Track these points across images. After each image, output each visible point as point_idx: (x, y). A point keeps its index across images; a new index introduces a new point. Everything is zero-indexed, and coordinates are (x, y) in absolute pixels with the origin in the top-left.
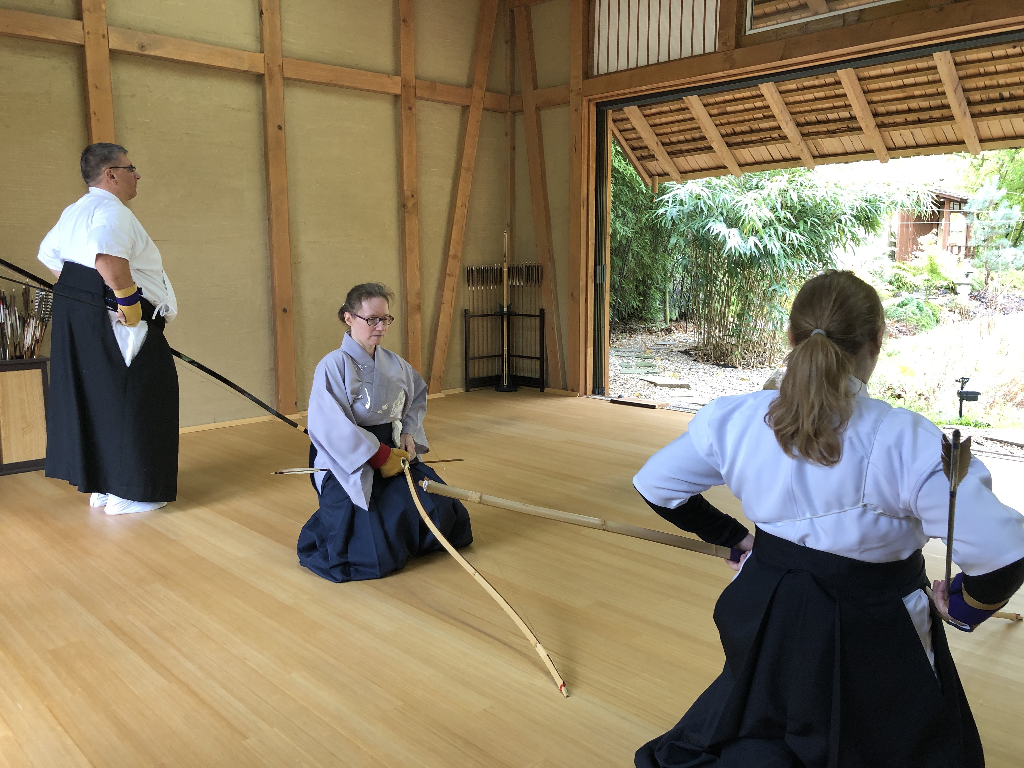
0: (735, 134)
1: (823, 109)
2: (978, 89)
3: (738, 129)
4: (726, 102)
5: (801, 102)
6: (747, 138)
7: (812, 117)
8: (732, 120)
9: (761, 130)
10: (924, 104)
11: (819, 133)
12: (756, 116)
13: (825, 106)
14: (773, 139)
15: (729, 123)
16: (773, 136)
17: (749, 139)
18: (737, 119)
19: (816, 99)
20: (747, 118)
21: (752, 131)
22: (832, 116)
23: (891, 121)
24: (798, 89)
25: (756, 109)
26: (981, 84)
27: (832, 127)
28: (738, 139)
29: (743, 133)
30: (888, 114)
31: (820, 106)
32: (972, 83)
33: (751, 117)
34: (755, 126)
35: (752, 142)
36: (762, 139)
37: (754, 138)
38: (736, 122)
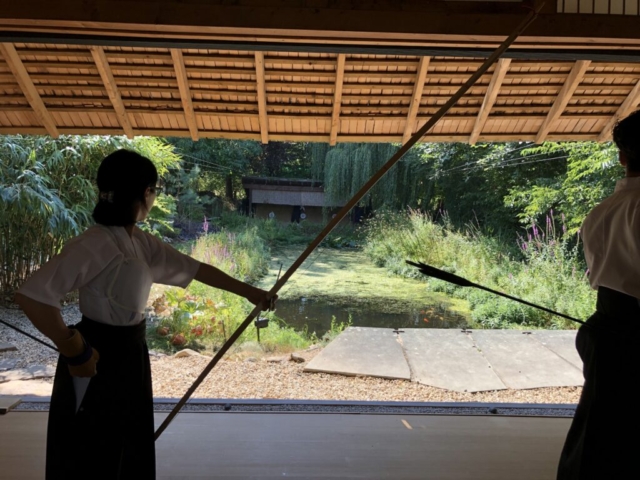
0: (55, 96)
1: (148, 87)
2: (275, 92)
3: (59, 92)
4: (48, 61)
5: (128, 76)
6: (68, 102)
7: (137, 93)
8: (53, 81)
9: (83, 97)
10: (234, 97)
11: (141, 108)
12: (80, 82)
13: (150, 84)
14: (95, 107)
15: (49, 84)
16: (96, 104)
17: (70, 103)
18: (59, 82)
19: (143, 77)
20: (70, 82)
21: (74, 96)
22: (155, 94)
23: (205, 107)
24: (127, 64)
25: (81, 75)
26: (278, 89)
27: (154, 104)
28: (59, 102)
29: (63, 96)
30: (204, 100)
31: (145, 84)
32: (272, 87)
33: (75, 82)
34: (78, 92)
35: (73, 107)
36: (83, 105)
37: (75, 103)
38: (57, 85)
